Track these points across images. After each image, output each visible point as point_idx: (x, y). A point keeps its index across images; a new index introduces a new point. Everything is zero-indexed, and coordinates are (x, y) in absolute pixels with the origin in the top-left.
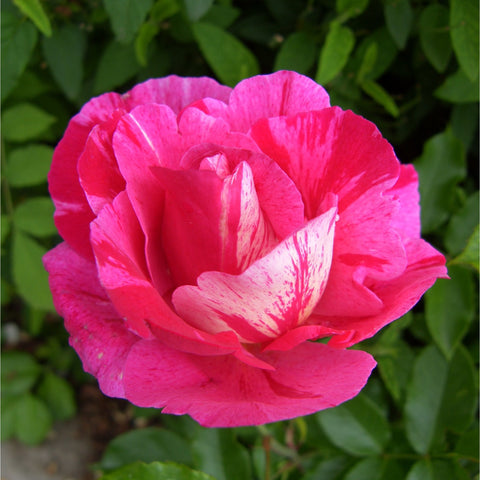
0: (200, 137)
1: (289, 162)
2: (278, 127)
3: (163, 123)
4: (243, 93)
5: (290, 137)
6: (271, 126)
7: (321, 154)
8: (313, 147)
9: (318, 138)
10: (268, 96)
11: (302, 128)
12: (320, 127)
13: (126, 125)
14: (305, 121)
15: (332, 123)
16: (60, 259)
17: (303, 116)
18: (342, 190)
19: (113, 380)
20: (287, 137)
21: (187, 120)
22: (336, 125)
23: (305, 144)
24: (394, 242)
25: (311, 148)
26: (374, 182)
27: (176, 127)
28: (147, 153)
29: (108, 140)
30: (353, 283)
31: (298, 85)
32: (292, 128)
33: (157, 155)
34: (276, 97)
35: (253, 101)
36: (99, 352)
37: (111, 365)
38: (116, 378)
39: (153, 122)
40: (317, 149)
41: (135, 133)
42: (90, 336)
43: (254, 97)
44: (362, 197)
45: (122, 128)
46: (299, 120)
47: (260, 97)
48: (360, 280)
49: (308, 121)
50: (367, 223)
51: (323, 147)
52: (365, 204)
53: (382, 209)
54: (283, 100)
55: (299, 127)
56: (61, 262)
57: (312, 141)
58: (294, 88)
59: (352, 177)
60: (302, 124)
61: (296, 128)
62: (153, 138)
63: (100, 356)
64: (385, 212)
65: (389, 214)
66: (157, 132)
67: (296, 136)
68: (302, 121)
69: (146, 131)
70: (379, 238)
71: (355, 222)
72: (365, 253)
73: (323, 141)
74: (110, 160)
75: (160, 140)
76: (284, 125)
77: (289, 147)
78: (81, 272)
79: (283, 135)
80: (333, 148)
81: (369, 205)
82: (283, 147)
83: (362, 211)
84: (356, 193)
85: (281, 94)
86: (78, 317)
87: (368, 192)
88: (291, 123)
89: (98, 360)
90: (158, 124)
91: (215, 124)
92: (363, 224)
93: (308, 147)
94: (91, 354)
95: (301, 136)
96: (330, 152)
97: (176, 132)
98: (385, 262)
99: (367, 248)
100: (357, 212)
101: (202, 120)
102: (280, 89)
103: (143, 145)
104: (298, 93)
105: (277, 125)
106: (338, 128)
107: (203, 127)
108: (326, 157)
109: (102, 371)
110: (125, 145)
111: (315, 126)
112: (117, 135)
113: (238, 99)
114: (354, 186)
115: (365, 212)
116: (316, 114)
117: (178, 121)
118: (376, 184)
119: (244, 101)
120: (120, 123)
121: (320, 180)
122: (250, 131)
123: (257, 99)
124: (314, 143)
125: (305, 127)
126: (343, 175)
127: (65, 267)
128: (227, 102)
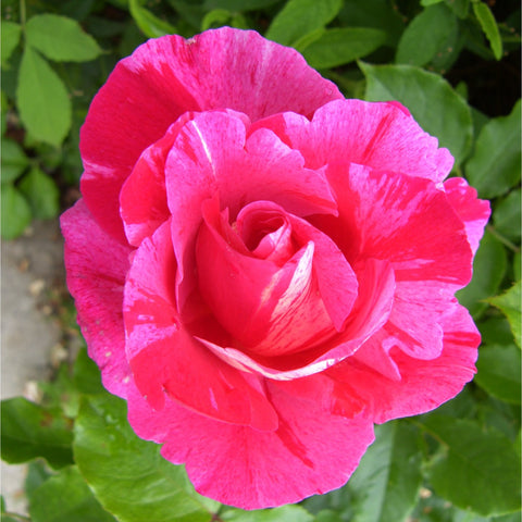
0: (267, 161)
1: (359, 206)
2: (358, 174)
3: (229, 135)
4: (332, 113)
5: (367, 188)
6: (351, 172)
7: (395, 217)
8: (390, 206)
9: (399, 201)
10: (360, 126)
11: (385, 185)
12: (404, 193)
13: (186, 139)
14: (391, 181)
15: (419, 196)
16: (80, 231)
17: (391, 175)
18: (403, 263)
19: (117, 381)
20: (364, 187)
21: (258, 141)
22: (424, 199)
23: (382, 201)
24: (435, 336)
25: (387, 207)
26: (439, 277)
27: (243, 143)
28: (202, 166)
29: (162, 158)
30: (380, 348)
31: (399, 127)
32: (374, 182)
33: (213, 167)
34: (368, 130)
35: (341, 123)
36: (108, 350)
37: (117, 367)
38: (121, 381)
39: (218, 132)
40: (393, 210)
41: (194, 146)
42: (101, 333)
43: (344, 119)
44: (421, 283)
45: (181, 143)
46: (384, 177)
47: (350, 122)
48: (387, 348)
49: (394, 183)
50: (416, 307)
51: (400, 213)
52: (422, 290)
53: (437, 304)
54: (376, 135)
55: (382, 183)
56: (81, 236)
57: (389, 201)
58: (393, 129)
59: (418, 257)
60: (386, 182)
61: (378, 183)
62: (213, 148)
63: (108, 354)
64: (438, 308)
65: (441, 312)
66: (220, 142)
67: (375, 191)
68: (388, 178)
69: (207, 141)
70: (422, 326)
71: (404, 299)
72: (403, 329)
73: (402, 206)
74: (157, 176)
75: (221, 152)
76: (366, 175)
77: (363, 195)
78: (101, 251)
79: (361, 184)
80: (410, 219)
81: (425, 293)
82: (357, 193)
83: (416, 294)
84: (416, 275)
85: (375, 127)
86: (91, 310)
87: (429, 282)
88: (375, 176)
89: (105, 358)
90: (223, 135)
91: (289, 155)
92: (411, 306)
93: (384, 204)
94: (99, 349)
95: (381, 193)
96: (406, 221)
97: (242, 148)
98: (419, 344)
99: (406, 327)
100: (410, 291)
101: (276, 146)
102: (377, 121)
103: (200, 159)
104: (395, 135)
105: (358, 173)
106: (423, 203)
107: (275, 154)
108: (399, 224)
109: (107, 370)
110: (180, 162)
111: (400, 190)
112: (173, 153)
113: (324, 118)
114: (417, 267)
115: (418, 297)
116: (406, 179)
117: (247, 138)
118: (441, 280)
119: (331, 121)
120: (180, 136)
121: (384, 239)
122: (326, 167)
123: (346, 123)
124: (392, 204)
125: (388, 186)
126: (410, 251)
127: (84, 243)
128: (310, 118)
